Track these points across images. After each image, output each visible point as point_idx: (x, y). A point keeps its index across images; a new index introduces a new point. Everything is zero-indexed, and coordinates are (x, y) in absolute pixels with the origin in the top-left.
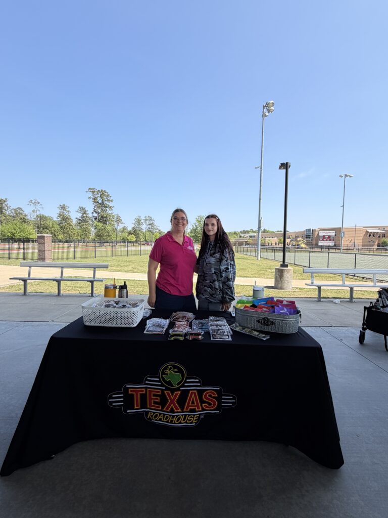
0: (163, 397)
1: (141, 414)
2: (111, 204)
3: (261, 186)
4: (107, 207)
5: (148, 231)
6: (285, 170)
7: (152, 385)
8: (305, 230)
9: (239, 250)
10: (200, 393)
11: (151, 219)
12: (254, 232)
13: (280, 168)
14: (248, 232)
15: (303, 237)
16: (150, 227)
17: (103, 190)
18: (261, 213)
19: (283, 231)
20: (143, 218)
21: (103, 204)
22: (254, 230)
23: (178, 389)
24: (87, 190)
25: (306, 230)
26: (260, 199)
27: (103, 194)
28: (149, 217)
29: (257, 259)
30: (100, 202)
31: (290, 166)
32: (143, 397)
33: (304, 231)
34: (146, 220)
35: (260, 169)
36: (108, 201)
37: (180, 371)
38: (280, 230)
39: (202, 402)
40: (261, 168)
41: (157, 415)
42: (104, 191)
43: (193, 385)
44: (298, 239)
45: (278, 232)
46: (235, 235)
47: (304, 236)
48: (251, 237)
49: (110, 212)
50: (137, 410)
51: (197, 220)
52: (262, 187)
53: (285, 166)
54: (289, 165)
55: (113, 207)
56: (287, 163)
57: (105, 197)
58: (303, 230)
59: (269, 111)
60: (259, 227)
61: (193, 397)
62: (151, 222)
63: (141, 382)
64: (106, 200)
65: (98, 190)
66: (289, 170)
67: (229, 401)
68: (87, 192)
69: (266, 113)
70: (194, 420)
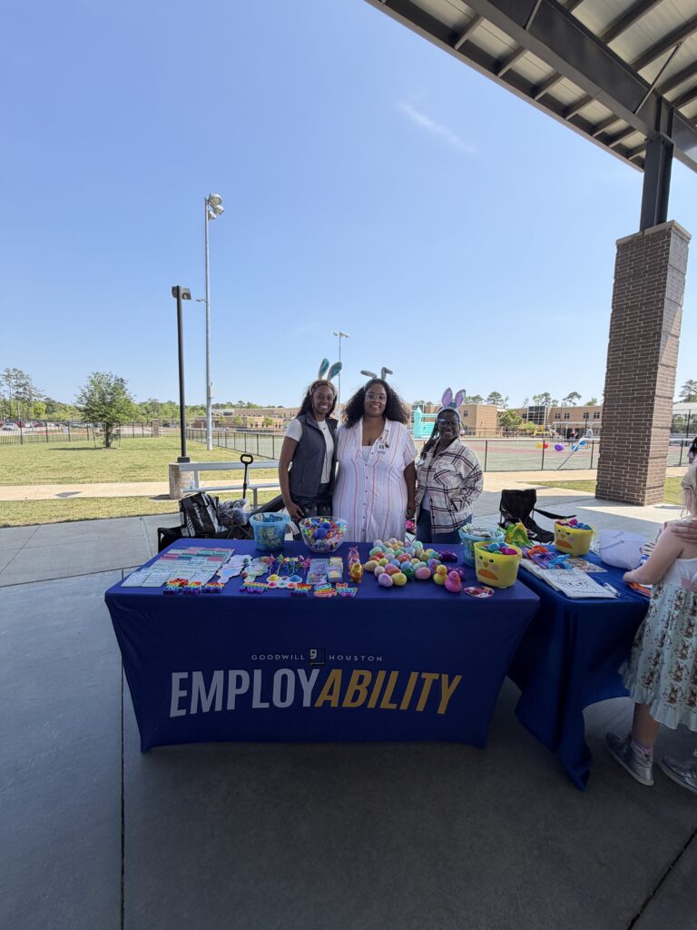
3: (207, 332)
5: (17, 399)
9: (195, 435)
11: (21, 375)
12: (233, 407)
14: (223, 406)
16: (21, 390)
18: (210, 375)
22: (234, 403)
26: (207, 353)
28: (15, 370)
29: (208, 449)
34: (9, 376)
35: (204, 302)
40: (207, 302)
46: (202, 411)
48: (226, 414)
51: (92, 381)
52: (209, 334)
59: (215, 211)
60: (209, 399)
62: (23, 382)
69: (211, 213)
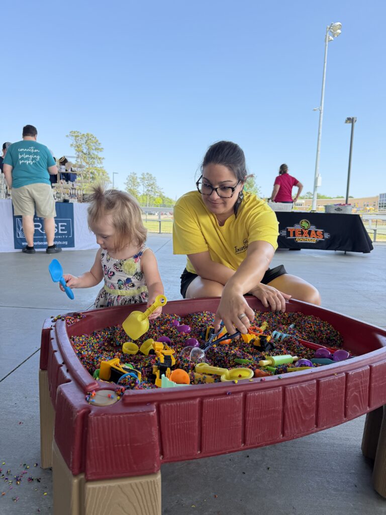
0: (302, 232)
1: (293, 239)
2: (100, 155)
4: (94, 158)
5: (147, 195)
6: (351, 124)
7: (297, 227)
8: (378, 195)
10: (316, 232)
11: (150, 177)
13: (346, 122)
15: (374, 205)
16: (150, 188)
17: (90, 133)
19: (345, 197)
20: (139, 175)
21: (89, 154)
23: (307, 229)
24: (68, 134)
25: (381, 195)
27: (88, 139)
28: (147, 174)
30: (85, 151)
31: (356, 121)
32: (294, 232)
33: (377, 197)
34: (143, 179)
36: (96, 149)
37: (308, 223)
38: (341, 196)
39: (317, 235)
41: (300, 239)
42: (91, 135)
43: (313, 228)
44: (368, 208)
45: (337, 198)
47: (376, 204)
49: (99, 166)
50: (291, 237)
53: (351, 120)
54: (354, 120)
55: (103, 158)
56: (353, 118)
57: (91, 144)
58: (375, 195)
61: (313, 233)
62: (151, 183)
63: (293, 226)
64: (94, 148)
65: (82, 133)
66: (355, 124)
67: (327, 236)
68: (67, 136)
70: (315, 241)
